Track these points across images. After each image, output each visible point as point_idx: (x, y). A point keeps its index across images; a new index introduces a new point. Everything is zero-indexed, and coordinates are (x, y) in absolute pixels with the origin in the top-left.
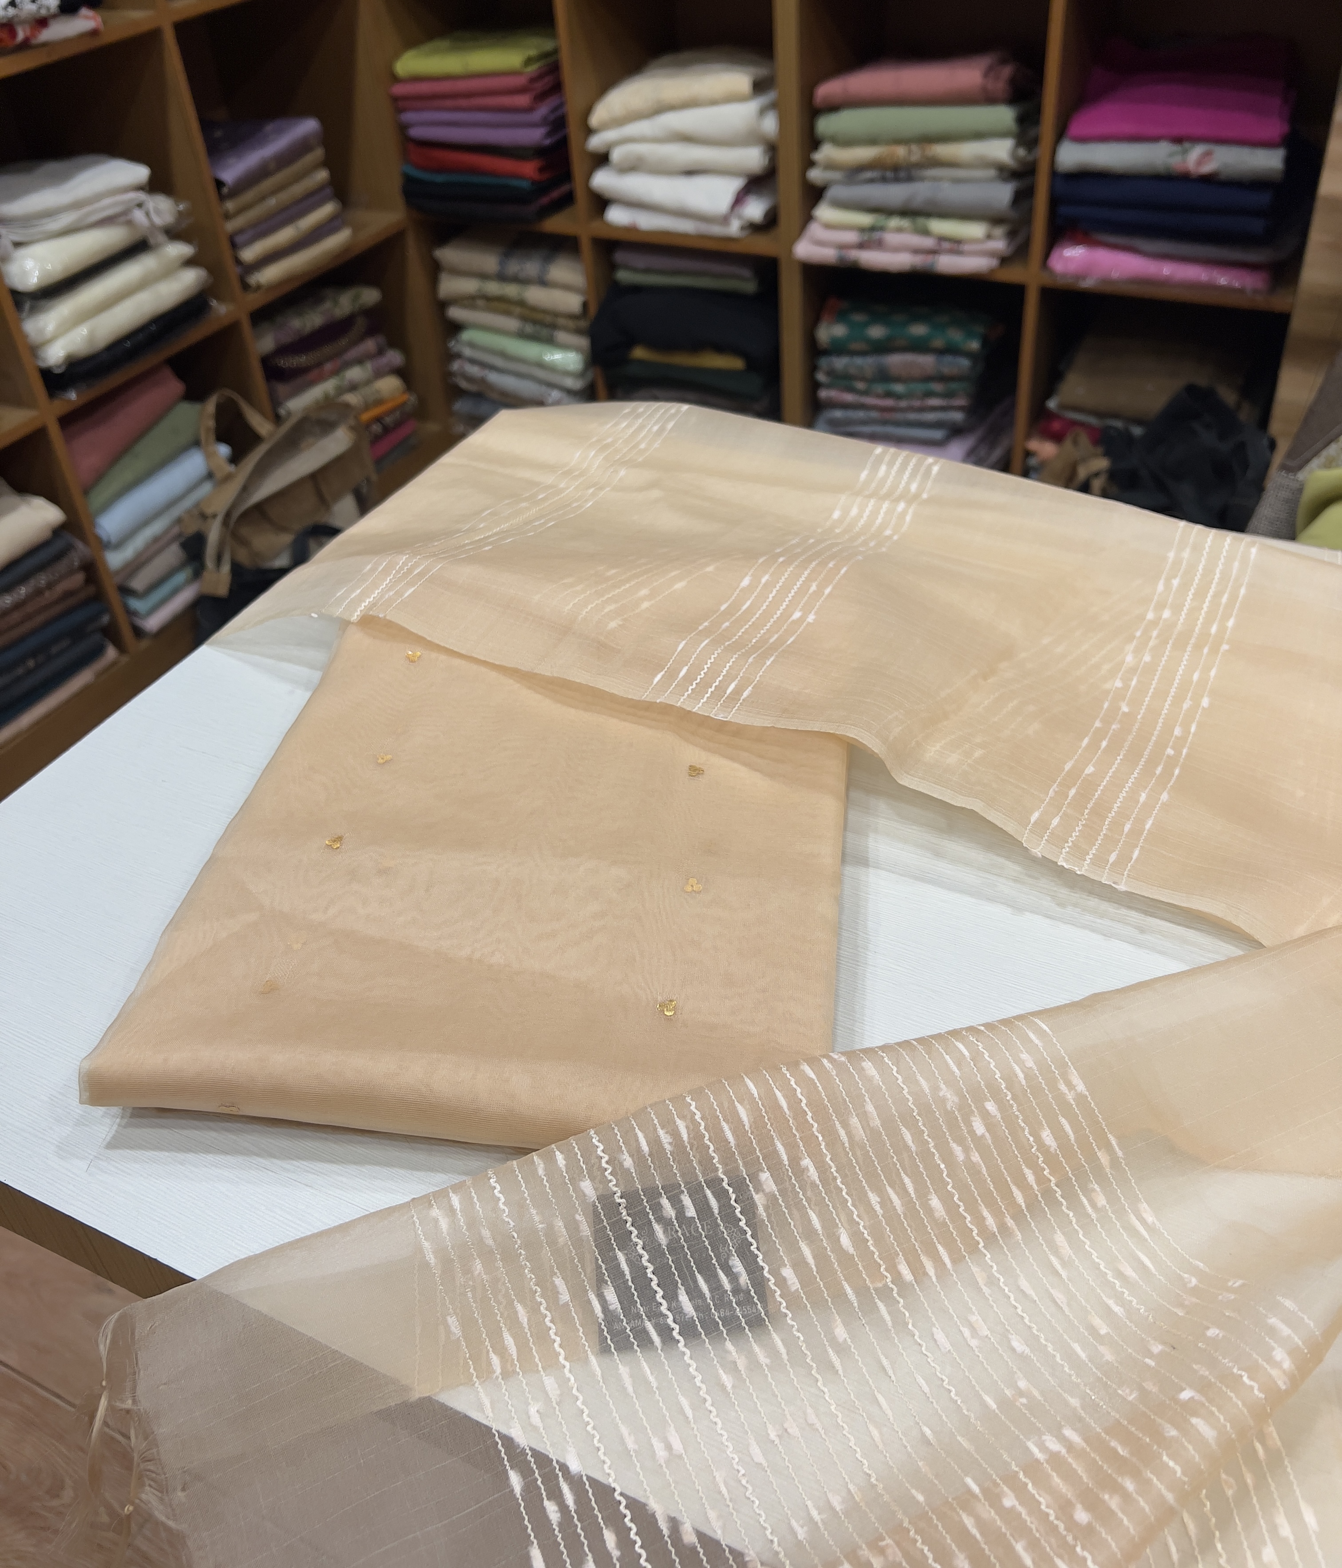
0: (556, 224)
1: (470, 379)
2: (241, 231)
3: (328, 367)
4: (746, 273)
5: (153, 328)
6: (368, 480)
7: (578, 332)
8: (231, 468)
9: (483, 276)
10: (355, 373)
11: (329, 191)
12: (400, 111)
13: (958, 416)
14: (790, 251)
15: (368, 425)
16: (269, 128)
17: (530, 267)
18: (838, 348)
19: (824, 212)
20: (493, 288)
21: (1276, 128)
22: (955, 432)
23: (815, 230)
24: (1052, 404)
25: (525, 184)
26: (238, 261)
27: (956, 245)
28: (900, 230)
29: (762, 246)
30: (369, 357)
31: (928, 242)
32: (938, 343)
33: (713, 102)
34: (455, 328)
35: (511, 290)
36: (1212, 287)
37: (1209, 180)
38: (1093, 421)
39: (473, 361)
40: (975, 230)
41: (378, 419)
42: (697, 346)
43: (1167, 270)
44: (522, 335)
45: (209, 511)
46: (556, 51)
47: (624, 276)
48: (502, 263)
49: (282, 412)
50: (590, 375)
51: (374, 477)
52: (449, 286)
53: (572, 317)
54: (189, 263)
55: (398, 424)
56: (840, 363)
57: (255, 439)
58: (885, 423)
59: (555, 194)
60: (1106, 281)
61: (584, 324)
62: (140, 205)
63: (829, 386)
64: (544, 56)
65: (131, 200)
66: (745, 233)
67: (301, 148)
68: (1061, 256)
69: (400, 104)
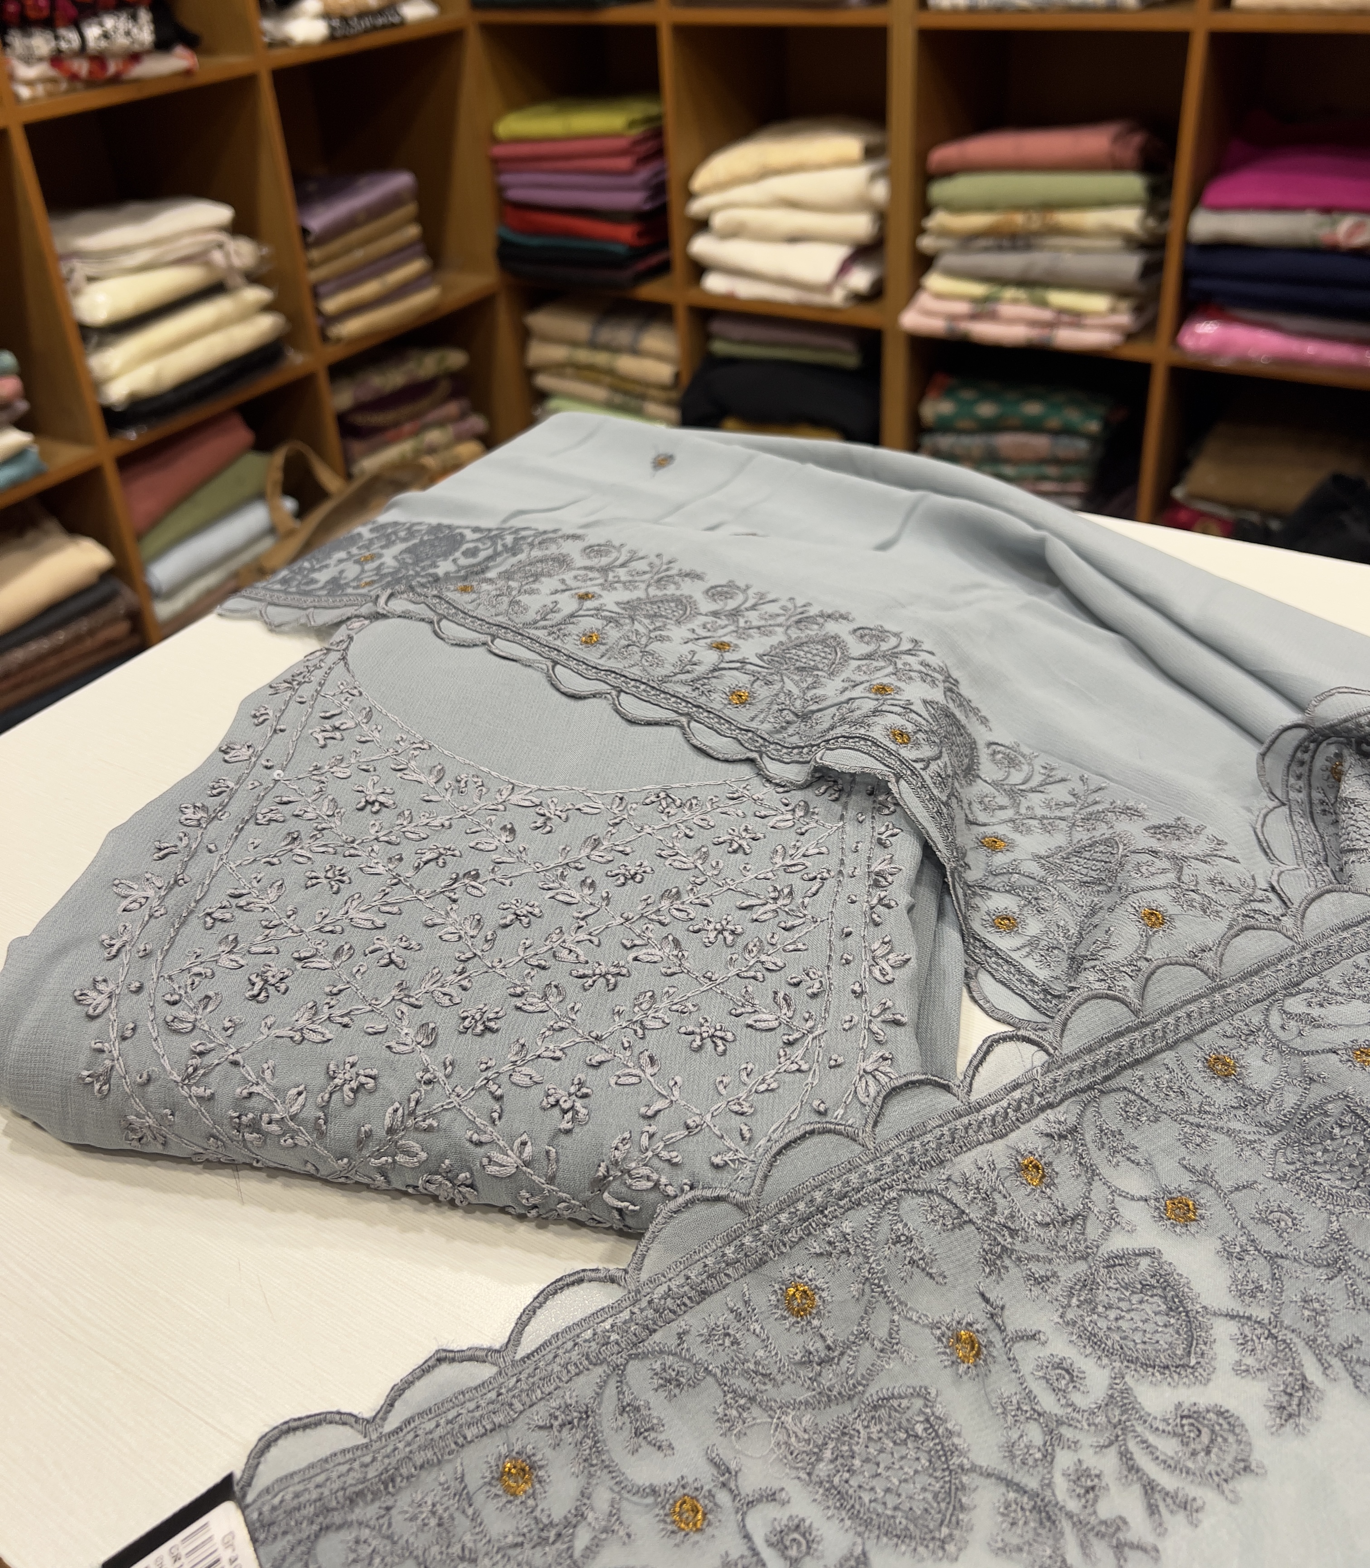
0: (651, 291)
2: (325, 281)
3: (408, 427)
4: (849, 346)
5: (223, 373)
7: (669, 403)
8: (296, 524)
9: (574, 343)
10: (434, 436)
11: (419, 248)
12: (498, 172)
14: (897, 322)
16: (363, 181)
17: (622, 335)
18: (944, 426)
19: (935, 281)
20: (583, 356)
23: (924, 300)
24: (1178, 493)
25: (620, 249)
26: (319, 312)
27: (1076, 318)
28: (1015, 301)
29: (867, 317)
30: (452, 421)
31: (1046, 315)
32: (1055, 423)
33: (821, 167)
34: (542, 396)
35: (601, 358)
37: (1359, 253)
38: (1223, 512)
40: (1098, 303)
42: (793, 419)
43: (1307, 349)
44: (610, 405)
45: (270, 567)
46: (661, 117)
47: (720, 347)
48: (593, 331)
49: (356, 470)
52: (539, 353)
53: (663, 387)
54: (267, 308)
56: (944, 442)
57: (323, 495)
59: (654, 260)
60: (1242, 361)
61: (674, 395)
62: (220, 246)
64: (648, 120)
65: (211, 241)
66: (849, 304)
67: (393, 202)
68: (1192, 332)
69: (500, 166)
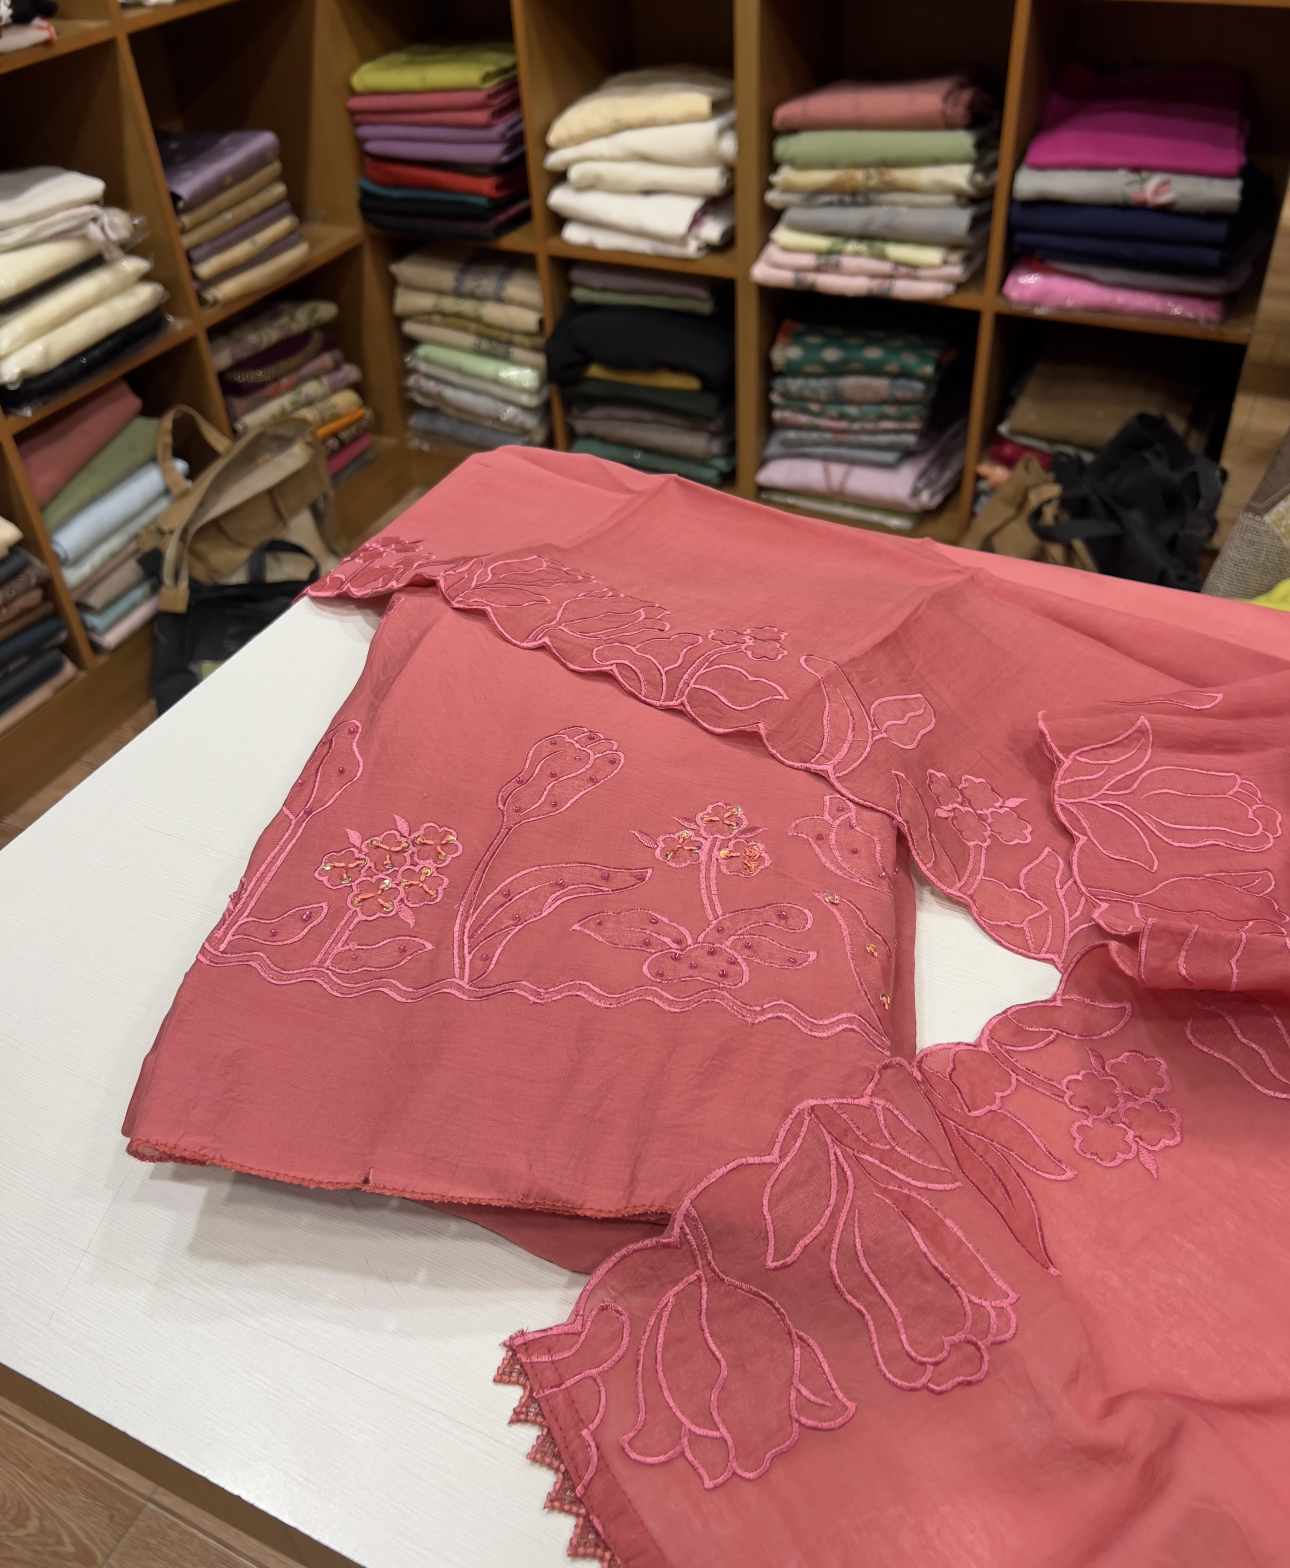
0: (513, 241)
1: (426, 395)
2: (198, 246)
3: (285, 381)
4: (703, 293)
5: (109, 344)
6: (325, 495)
7: (535, 349)
8: (188, 484)
9: (440, 292)
10: (311, 388)
11: (286, 205)
12: (357, 125)
13: (910, 440)
14: (747, 273)
15: (324, 441)
16: (225, 140)
17: (487, 284)
18: (793, 370)
19: (782, 235)
20: (449, 304)
21: (1234, 159)
22: (907, 454)
23: (772, 252)
24: (1003, 429)
25: (482, 201)
26: (195, 276)
27: (912, 270)
28: (857, 254)
29: (719, 267)
30: (327, 371)
31: (885, 267)
32: (893, 367)
33: (672, 122)
34: (411, 343)
35: (467, 307)
36: (1165, 316)
37: (1166, 210)
38: (1043, 446)
39: (429, 377)
40: (931, 256)
41: (335, 435)
42: (654, 366)
44: (478, 352)
45: (166, 527)
46: (514, 67)
47: (580, 294)
48: (458, 280)
49: (239, 427)
50: (545, 393)
51: (331, 493)
52: (405, 301)
53: (528, 334)
54: (145, 278)
55: (355, 439)
56: (795, 385)
57: (212, 455)
58: (838, 444)
59: (513, 211)
60: (1063, 309)
61: (540, 341)
62: (95, 220)
63: (783, 408)
64: (501, 72)
65: (86, 214)
66: (702, 254)
67: (257, 163)
68: (1016, 283)
69: (358, 118)
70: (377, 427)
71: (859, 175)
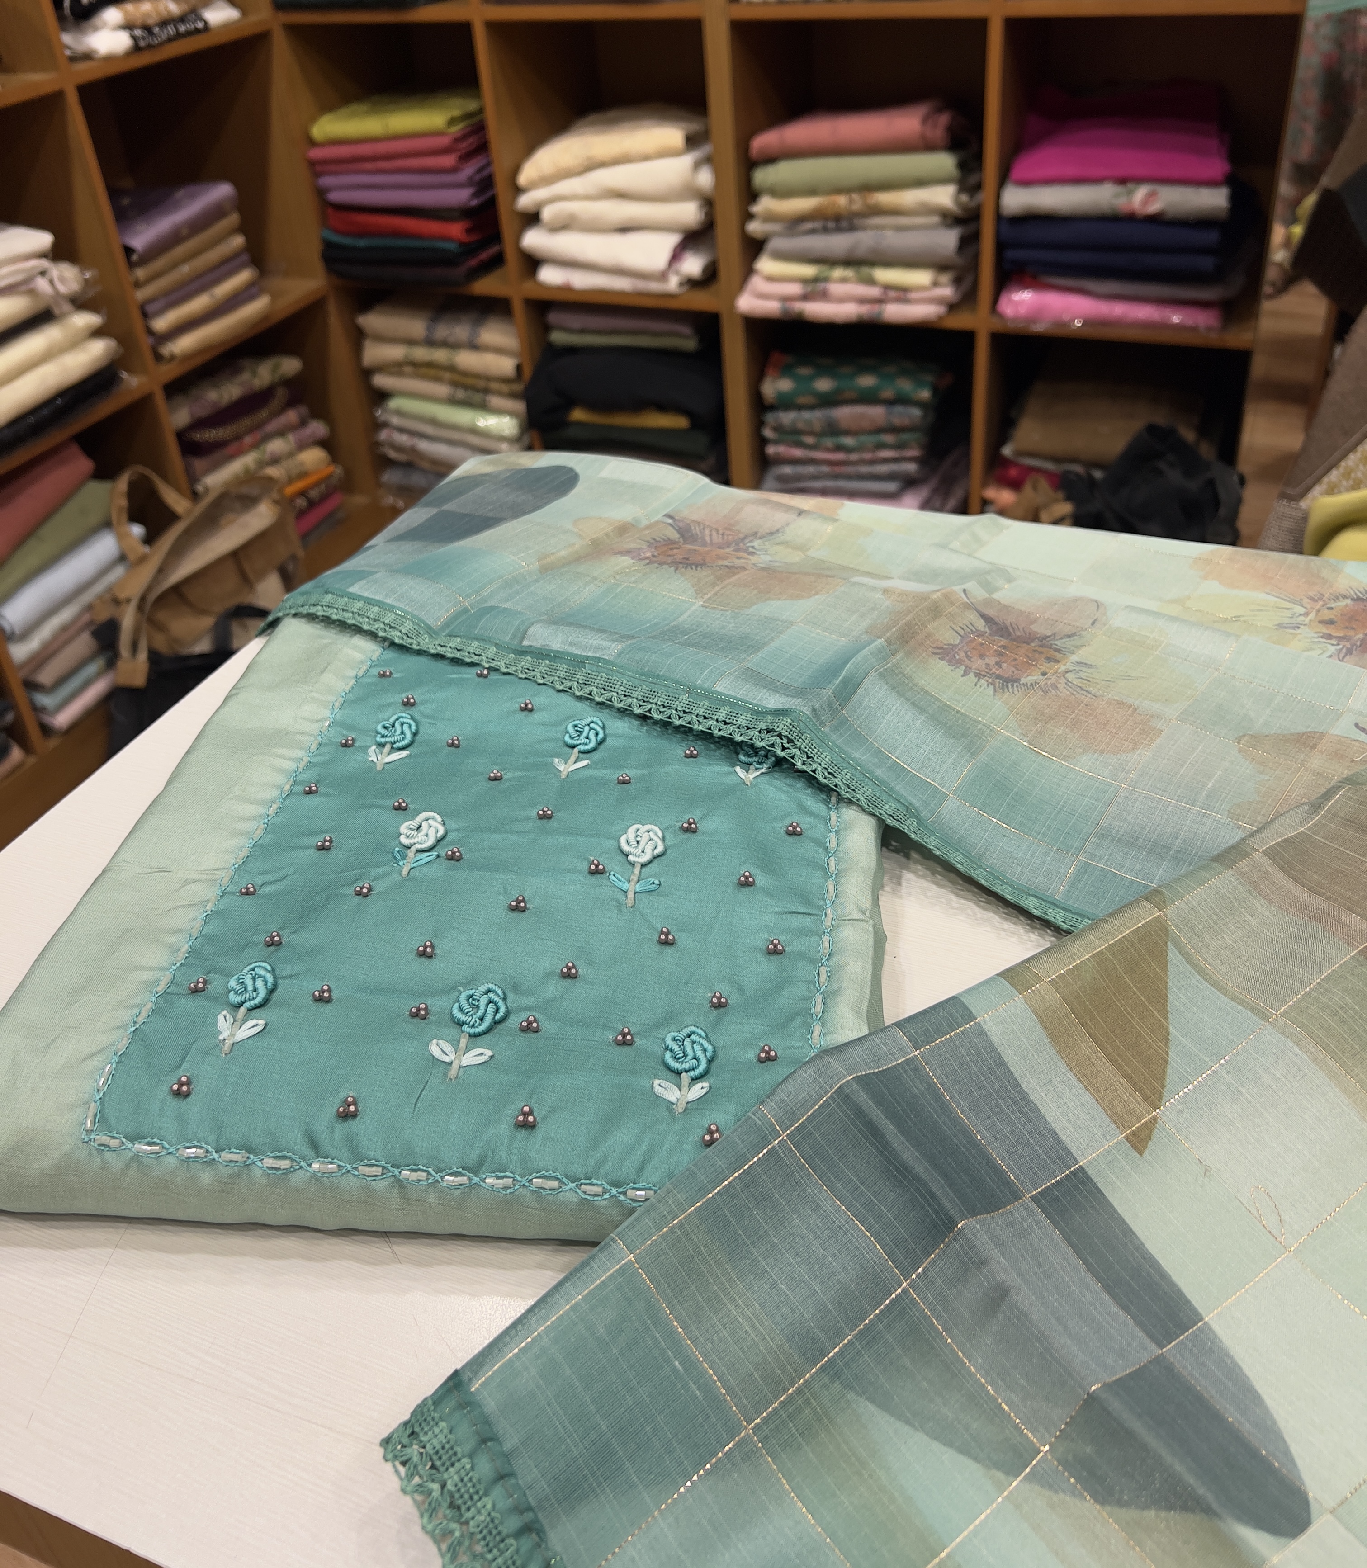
0: (486, 286)
1: (399, 449)
2: (152, 300)
3: (248, 440)
4: (686, 330)
5: (59, 401)
6: (293, 557)
7: (513, 395)
8: (146, 549)
9: (410, 342)
10: (276, 446)
11: (245, 257)
12: (318, 175)
13: (912, 468)
14: (733, 305)
15: (292, 499)
16: (180, 194)
17: (460, 331)
18: (785, 403)
19: (766, 265)
20: (421, 353)
21: (1219, 167)
22: (909, 483)
23: (757, 283)
24: (1007, 451)
25: (452, 246)
26: (150, 332)
27: (902, 293)
28: (844, 280)
29: (702, 301)
30: (291, 428)
31: (874, 292)
32: (888, 393)
33: (646, 158)
34: (381, 396)
35: (440, 355)
36: (1167, 326)
37: (1156, 220)
38: (1050, 466)
39: (402, 430)
40: (921, 278)
41: (303, 493)
42: (639, 406)
43: (1118, 310)
44: (453, 401)
45: (123, 595)
46: (481, 111)
47: (558, 337)
48: (428, 329)
49: (200, 488)
50: (526, 440)
51: (301, 553)
52: (374, 353)
53: (505, 380)
54: (97, 333)
55: (324, 498)
56: (787, 418)
57: (172, 517)
58: (836, 477)
59: (484, 255)
60: (1061, 324)
61: (518, 387)
62: (43, 273)
63: (776, 442)
64: (467, 116)
65: (33, 268)
66: (684, 289)
67: (215, 214)
68: (1010, 300)
69: (318, 168)
70: (347, 485)
71: (842, 201)
